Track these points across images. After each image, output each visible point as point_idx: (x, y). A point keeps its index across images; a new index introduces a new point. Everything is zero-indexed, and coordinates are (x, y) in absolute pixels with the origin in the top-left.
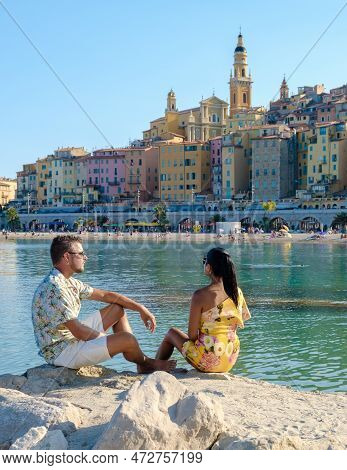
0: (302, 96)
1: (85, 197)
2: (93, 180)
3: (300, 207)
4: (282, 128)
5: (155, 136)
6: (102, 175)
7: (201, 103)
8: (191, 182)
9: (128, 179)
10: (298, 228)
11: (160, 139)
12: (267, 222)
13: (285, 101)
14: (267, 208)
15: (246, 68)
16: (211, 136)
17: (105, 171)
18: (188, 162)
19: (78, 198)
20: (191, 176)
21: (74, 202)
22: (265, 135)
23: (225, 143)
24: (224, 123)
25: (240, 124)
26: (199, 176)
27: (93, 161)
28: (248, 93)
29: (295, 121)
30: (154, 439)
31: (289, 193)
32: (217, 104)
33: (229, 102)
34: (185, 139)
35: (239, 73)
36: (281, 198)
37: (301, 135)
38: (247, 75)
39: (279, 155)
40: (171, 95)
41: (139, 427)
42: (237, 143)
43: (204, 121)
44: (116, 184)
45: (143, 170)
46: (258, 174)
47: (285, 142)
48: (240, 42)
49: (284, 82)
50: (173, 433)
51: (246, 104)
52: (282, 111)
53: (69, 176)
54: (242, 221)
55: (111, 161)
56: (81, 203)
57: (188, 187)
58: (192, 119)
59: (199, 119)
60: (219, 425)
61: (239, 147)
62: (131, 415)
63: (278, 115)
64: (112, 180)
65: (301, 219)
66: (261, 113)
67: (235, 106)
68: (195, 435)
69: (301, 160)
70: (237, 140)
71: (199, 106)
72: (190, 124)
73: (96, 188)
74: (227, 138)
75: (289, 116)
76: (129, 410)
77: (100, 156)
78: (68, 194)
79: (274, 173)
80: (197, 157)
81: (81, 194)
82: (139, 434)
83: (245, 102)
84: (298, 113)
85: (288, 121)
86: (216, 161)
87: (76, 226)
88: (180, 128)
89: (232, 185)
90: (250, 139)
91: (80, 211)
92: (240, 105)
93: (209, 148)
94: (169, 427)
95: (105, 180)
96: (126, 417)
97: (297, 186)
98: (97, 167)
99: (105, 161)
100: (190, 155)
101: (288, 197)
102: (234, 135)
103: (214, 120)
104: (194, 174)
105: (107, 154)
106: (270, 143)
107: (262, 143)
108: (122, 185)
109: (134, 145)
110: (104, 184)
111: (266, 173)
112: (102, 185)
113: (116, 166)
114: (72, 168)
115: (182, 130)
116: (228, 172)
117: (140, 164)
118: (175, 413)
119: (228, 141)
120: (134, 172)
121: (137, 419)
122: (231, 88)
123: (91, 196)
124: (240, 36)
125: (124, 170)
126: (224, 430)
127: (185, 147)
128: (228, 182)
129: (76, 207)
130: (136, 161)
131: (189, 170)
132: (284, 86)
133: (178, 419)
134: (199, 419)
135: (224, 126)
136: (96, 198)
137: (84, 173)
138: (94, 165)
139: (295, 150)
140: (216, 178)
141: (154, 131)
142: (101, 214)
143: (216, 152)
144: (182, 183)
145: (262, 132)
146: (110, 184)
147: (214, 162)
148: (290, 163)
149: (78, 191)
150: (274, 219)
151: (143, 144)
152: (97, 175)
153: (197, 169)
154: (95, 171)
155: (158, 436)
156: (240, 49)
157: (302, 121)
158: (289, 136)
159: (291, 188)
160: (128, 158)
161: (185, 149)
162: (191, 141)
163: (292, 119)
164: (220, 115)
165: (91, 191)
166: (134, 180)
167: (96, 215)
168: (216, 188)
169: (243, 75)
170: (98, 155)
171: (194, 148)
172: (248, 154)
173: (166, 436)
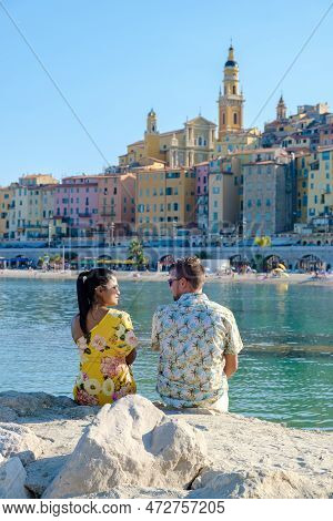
0: (302, 116)
1: (52, 230)
2: (62, 211)
3: (299, 243)
4: (279, 152)
5: (133, 160)
6: (72, 205)
7: (186, 124)
8: (173, 213)
9: (101, 210)
10: (296, 268)
11: (138, 165)
12: (261, 261)
13: (282, 122)
14: (260, 244)
15: (238, 85)
16: (196, 161)
17: (75, 201)
18: (169, 191)
19: (44, 232)
20: (172, 207)
21: (40, 236)
22: (259, 160)
23: (212, 169)
24: (211, 147)
25: (230, 148)
26: (181, 207)
27: (62, 190)
28: (240, 113)
29: (294, 144)
30: (125, 470)
31: (286, 227)
32: (204, 125)
33: (217, 124)
34: (167, 164)
35: (229, 90)
36: (277, 233)
37: (300, 161)
38: (238, 92)
39: (275, 183)
40: (151, 116)
41: (108, 455)
42: (226, 169)
43: (188, 145)
44: (87, 215)
45: (118, 199)
46: (250, 205)
47: (282, 168)
48: (231, 56)
49: (281, 101)
50: (148, 463)
51: (237, 126)
52: (278, 133)
53: (34, 206)
54: (231, 259)
55: (83, 190)
56: (47, 236)
57: (169, 219)
58: (175, 142)
59: (183, 142)
60: (201, 458)
61: (229, 173)
62: (99, 441)
63: (275, 137)
64: (82, 211)
65: (301, 257)
66: (254, 135)
67: (224, 128)
68: (172, 467)
69: (300, 189)
70: (226, 166)
71: (183, 127)
72: (174, 147)
73: (65, 220)
74: (216, 163)
75: (288, 139)
76: (98, 435)
77: (70, 184)
78: (33, 226)
79: (268, 204)
80: (180, 186)
81: (47, 227)
82: (108, 463)
83: (235, 122)
84: (297, 136)
85: (285, 145)
86: (202, 190)
87: (40, 262)
88: (161, 152)
89: (220, 217)
90: (242, 165)
91: (46, 246)
92: (230, 127)
93: (193, 176)
94: (143, 457)
95: (75, 211)
96: (94, 442)
97: (295, 219)
98: (65, 196)
99: (75, 189)
100: (172, 183)
101: (285, 231)
102: (223, 160)
103: (200, 144)
104: (176, 205)
105: (78, 182)
106: (264, 170)
107: (255, 170)
108: (94, 217)
109: (109, 171)
110: (74, 216)
111: (259, 204)
112: (71, 216)
113: (87, 195)
114: (38, 197)
115: (163, 155)
116: (216, 203)
117: (115, 193)
118: (150, 441)
119: (216, 167)
120: (109, 202)
121: (106, 445)
122: (220, 107)
123: (58, 229)
124: (231, 49)
125: (97, 200)
126: (207, 463)
127: (167, 175)
128: (216, 215)
129: (42, 241)
130: (111, 190)
131: (171, 199)
132: (281, 105)
133: (153, 448)
134: (177, 449)
135: (212, 150)
136: (64, 231)
137: (51, 203)
138: (63, 194)
139: (293, 178)
140: (201, 208)
141: (132, 156)
142: (70, 250)
143: (202, 179)
144: (162, 214)
145: (255, 157)
146: (80, 215)
147: (199, 191)
148: (287, 192)
149: (44, 223)
150: (268, 258)
151: (119, 171)
152: (66, 205)
153: (180, 199)
154: (64, 201)
155: (130, 466)
156: (230, 63)
157: (302, 145)
158: (287, 161)
159: (288, 221)
160: (102, 186)
161: (167, 177)
162: (174, 167)
163: (290, 142)
164: (207, 137)
165: (59, 223)
166: (108, 211)
167: (64, 250)
168: (201, 221)
169: (234, 92)
170: (67, 182)
171: (176, 175)
172: (239, 182)
173: (140, 467)
